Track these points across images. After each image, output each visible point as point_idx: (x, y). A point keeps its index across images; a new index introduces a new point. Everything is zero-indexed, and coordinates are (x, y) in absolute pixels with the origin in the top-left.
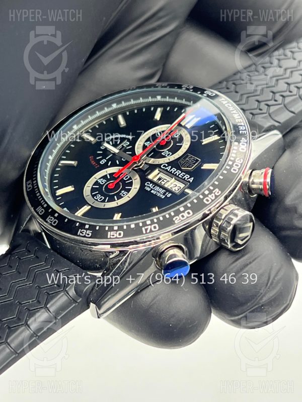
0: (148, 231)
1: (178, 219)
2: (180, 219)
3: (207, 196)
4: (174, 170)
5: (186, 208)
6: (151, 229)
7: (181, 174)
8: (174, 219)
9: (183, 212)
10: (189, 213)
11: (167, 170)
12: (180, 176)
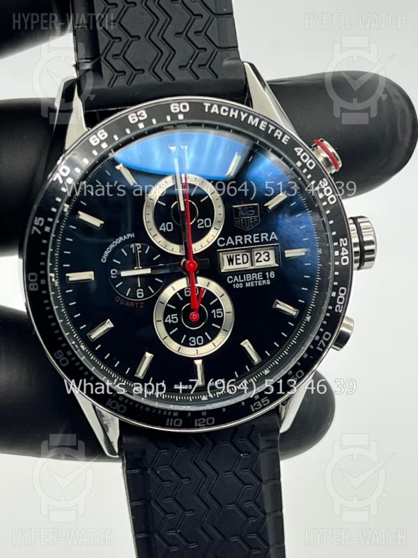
0: (324, 345)
1: (339, 306)
2: (341, 305)
3: (340, 256)
4: (238, 239)
5: (335, 289)
6: (324, 340)
7: (255, 238)
8: (336, 311)
9: (337, 295)
10: (342, 291)
11: (230, 246)
12: (255, 241)
